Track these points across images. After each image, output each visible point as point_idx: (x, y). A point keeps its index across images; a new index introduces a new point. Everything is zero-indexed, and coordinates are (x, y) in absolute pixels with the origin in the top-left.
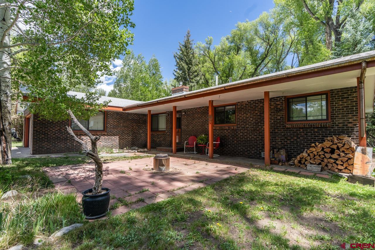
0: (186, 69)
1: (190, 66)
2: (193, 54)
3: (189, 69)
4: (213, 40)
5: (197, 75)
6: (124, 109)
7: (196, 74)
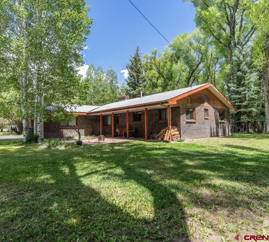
0: (135, 77)
1: (139, 74)
2: (141, 64)
3: (138, 76)
4: (158, 51)
5: (145, 81)
6: (87, 114)
7: (144, 79)
